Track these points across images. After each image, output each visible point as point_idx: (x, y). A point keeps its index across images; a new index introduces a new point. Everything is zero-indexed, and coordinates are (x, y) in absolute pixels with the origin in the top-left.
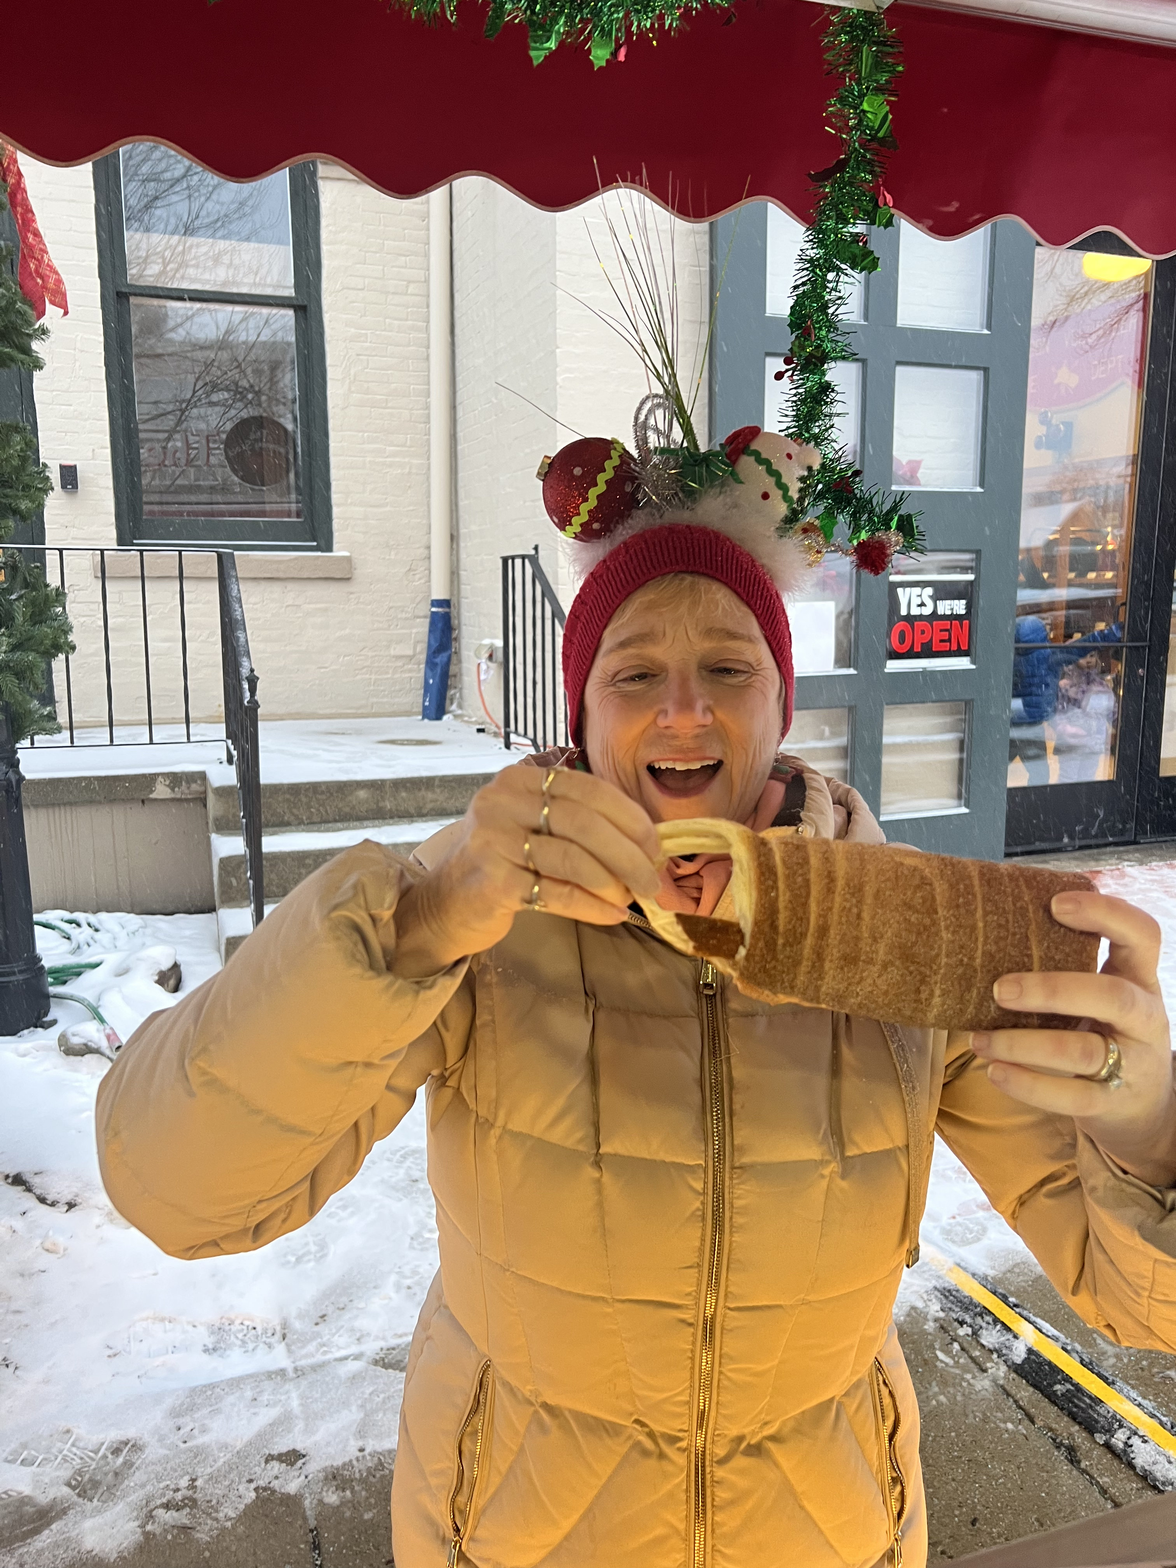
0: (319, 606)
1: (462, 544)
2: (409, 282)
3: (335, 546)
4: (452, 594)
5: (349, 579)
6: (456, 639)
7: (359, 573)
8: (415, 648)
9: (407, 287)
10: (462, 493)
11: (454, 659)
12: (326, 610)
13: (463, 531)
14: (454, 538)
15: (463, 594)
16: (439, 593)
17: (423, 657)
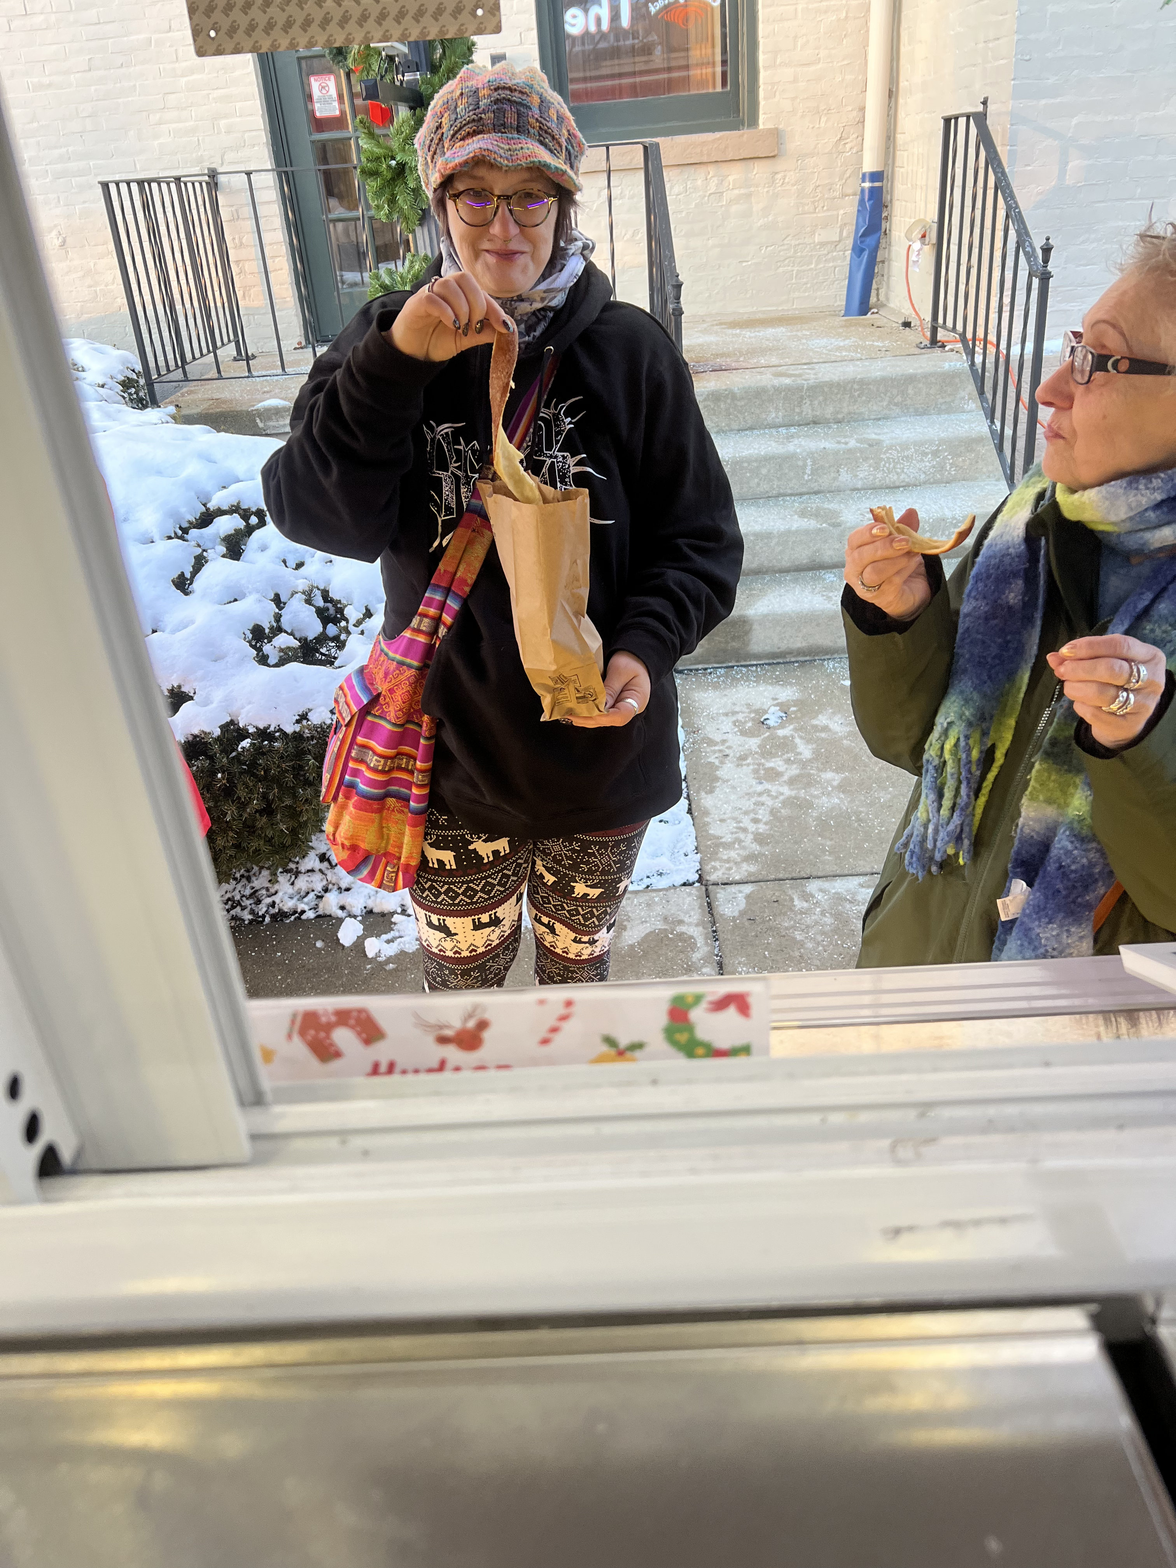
1: (901, 101)
3: (761, 118)
4: (886, 164)
5: (777, 156)
6: (886, 218)
7: (788, 148)
8: (841, 232)
11: (883, 241)
12: (749, 195)
13: (903, 84)
14: (892, 94)
15: (898, 163)
16: (869, 165)
17: (850, 243)
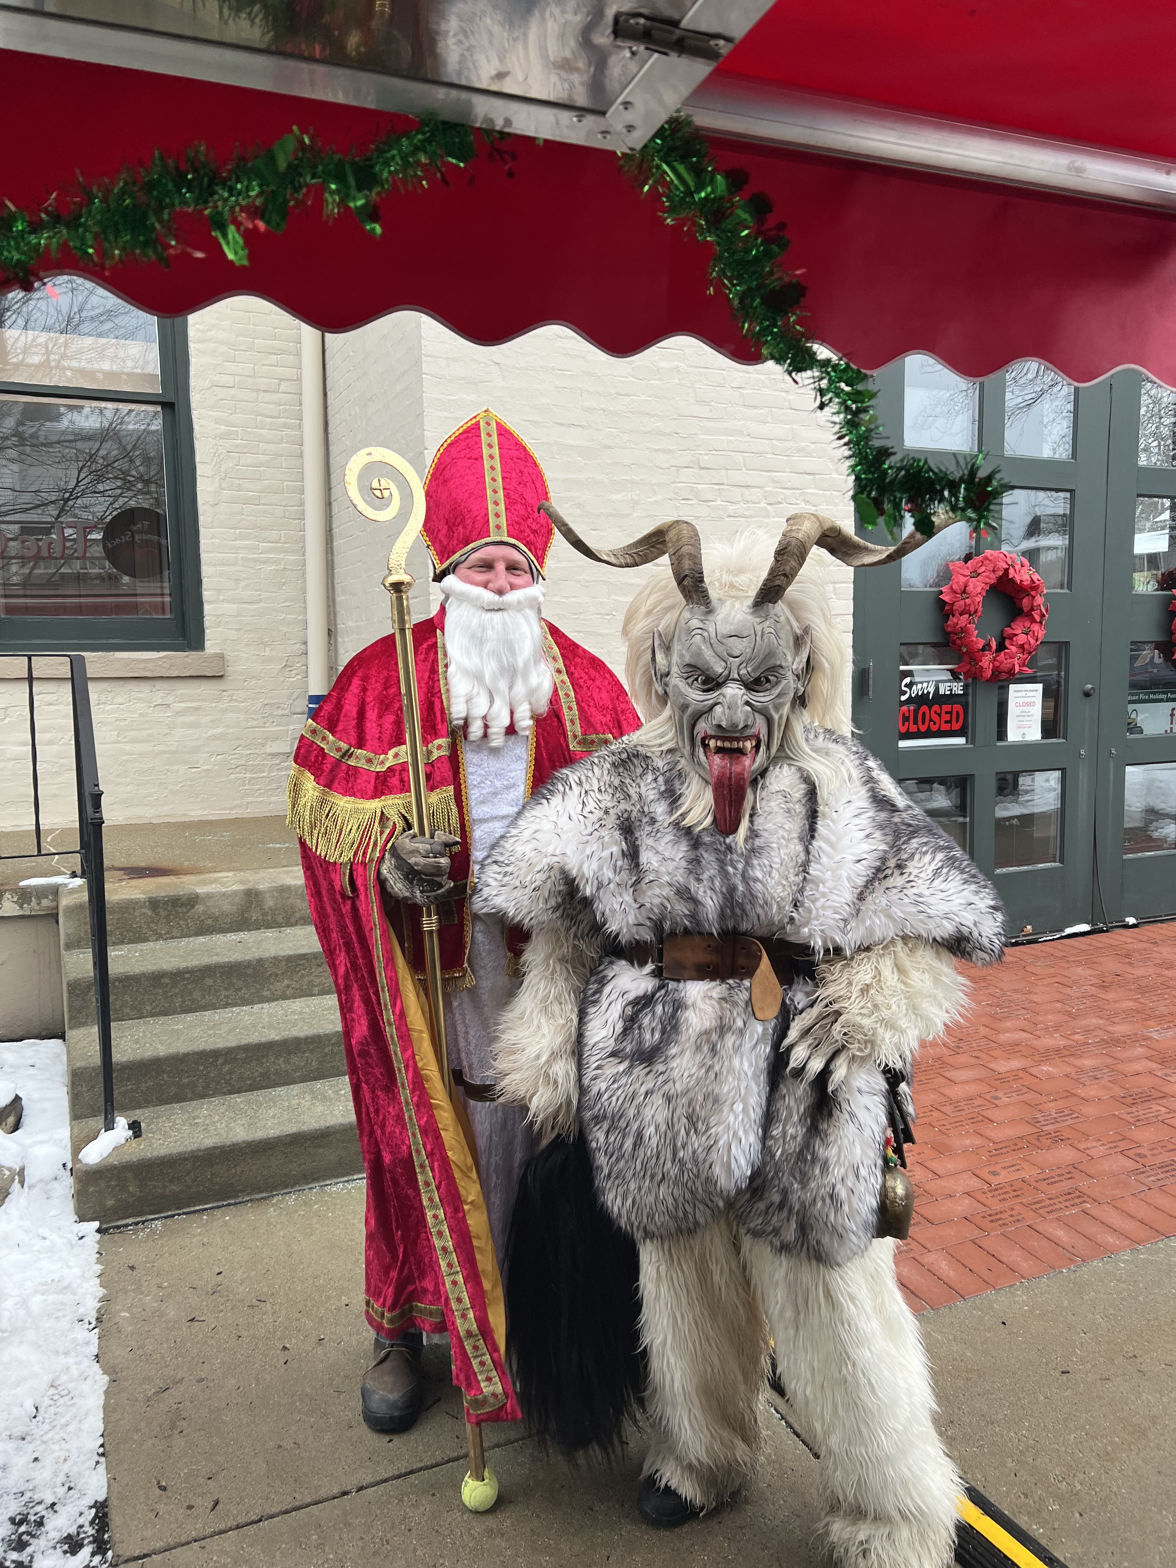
0: (189, 705)
1: (340, 640)
2: (281, 380)
3: (207, 644)
5: (221, 676)
7: (234, 669)
9: (279, 385)
10: (338, 588)
12: (197, 709)
13: (340, 626)
14: (331, 633)
16: (315, 689)
